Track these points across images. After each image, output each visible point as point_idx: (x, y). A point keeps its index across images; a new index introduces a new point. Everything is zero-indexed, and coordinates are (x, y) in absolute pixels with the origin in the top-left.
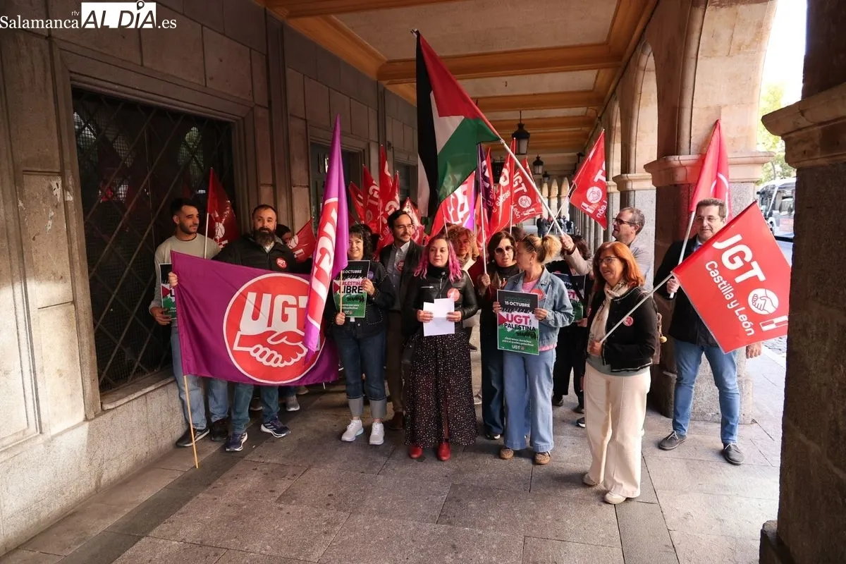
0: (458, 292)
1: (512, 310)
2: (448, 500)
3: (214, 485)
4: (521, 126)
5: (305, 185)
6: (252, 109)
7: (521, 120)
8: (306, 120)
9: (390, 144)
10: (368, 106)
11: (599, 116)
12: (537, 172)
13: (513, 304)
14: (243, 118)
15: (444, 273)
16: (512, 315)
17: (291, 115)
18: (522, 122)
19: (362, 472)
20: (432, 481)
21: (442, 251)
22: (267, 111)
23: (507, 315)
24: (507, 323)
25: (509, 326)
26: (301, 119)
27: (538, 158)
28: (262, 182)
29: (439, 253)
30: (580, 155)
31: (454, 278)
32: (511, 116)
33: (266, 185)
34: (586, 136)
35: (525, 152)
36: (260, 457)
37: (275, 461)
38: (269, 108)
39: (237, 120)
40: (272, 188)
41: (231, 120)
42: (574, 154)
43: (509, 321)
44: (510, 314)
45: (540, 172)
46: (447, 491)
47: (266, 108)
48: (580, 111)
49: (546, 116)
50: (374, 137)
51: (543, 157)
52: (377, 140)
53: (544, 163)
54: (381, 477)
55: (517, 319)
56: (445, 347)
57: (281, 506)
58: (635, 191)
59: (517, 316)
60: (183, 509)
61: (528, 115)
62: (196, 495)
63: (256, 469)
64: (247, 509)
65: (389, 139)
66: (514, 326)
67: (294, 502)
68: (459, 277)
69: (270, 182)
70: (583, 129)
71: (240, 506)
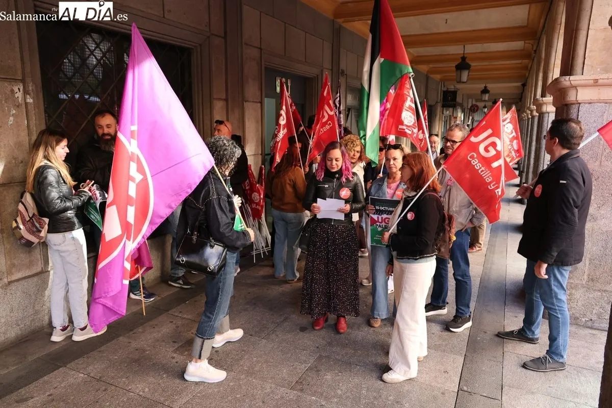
0: (349, 191)
1: (382, 214)
2: (310, 369)
3: (135, 331)
4: (464, 59)
5: (258, 101)
6: (209, 37)
7: (464, 54)
8: (261, 49)
9: (343, 72)
10: (323, 40)
11: (534, 49)
12: (483, 99)
13: (383, 208)
14: (200, 45)
15: (337, 176)
16: (382, 218)
17: (246, 44)
18: (465, 56)
19: (251, 335)
20: (304, 350)
21: (336, 160)
22: (223, 40)
23: (378, 217)
24: (378, 223)
25: (380, 226)
26: (257, 48)
27: (485, 87)
28: (215, 97)
29: (334, 162)
30: (524, 85)
31: (346, 179)
32: (455, 50)
33: (220, 99)
34: (526, 68)
35: (465, 81)
36: (180, 312)
37: (189, 317)
38: (225, 38)
39: (195, 46)
40: (225, 102)
41: (190, 47)
42: (519, 84)
43: (380, 223)
44: (380, 217)
45: (487, 99)
46: (312, 361)
47: (222, 37)
48: (518, 45)
49: (487, 51)
50: (327, 64)
51: (490, 86)
52: (331, 68)
53: (491, 92)
54: (264, 341)
55: (387, 220)
56: (335, 236)
57: (174, 355)
58: (549, 113)
59: (387, 218)
60: (102, 348)
61: (472, 49)
62: (117, 338)
63: (172, 322)
64: (148, 354)
65: (343, 66)
66: (384, 227)
67: (186, 353)
68: (351, 179)
69: (224, 97)
70: (524, 61)
71: (144, 351)
